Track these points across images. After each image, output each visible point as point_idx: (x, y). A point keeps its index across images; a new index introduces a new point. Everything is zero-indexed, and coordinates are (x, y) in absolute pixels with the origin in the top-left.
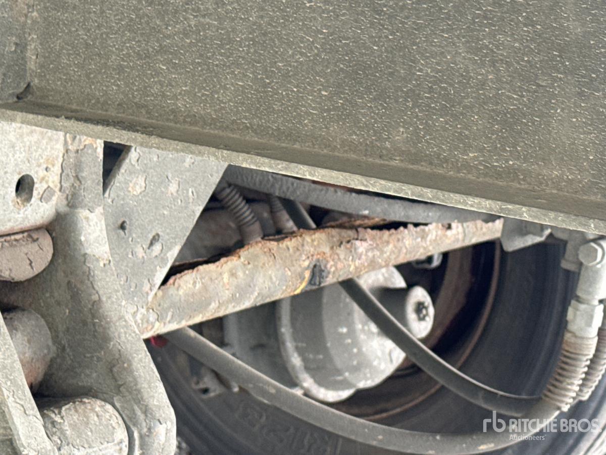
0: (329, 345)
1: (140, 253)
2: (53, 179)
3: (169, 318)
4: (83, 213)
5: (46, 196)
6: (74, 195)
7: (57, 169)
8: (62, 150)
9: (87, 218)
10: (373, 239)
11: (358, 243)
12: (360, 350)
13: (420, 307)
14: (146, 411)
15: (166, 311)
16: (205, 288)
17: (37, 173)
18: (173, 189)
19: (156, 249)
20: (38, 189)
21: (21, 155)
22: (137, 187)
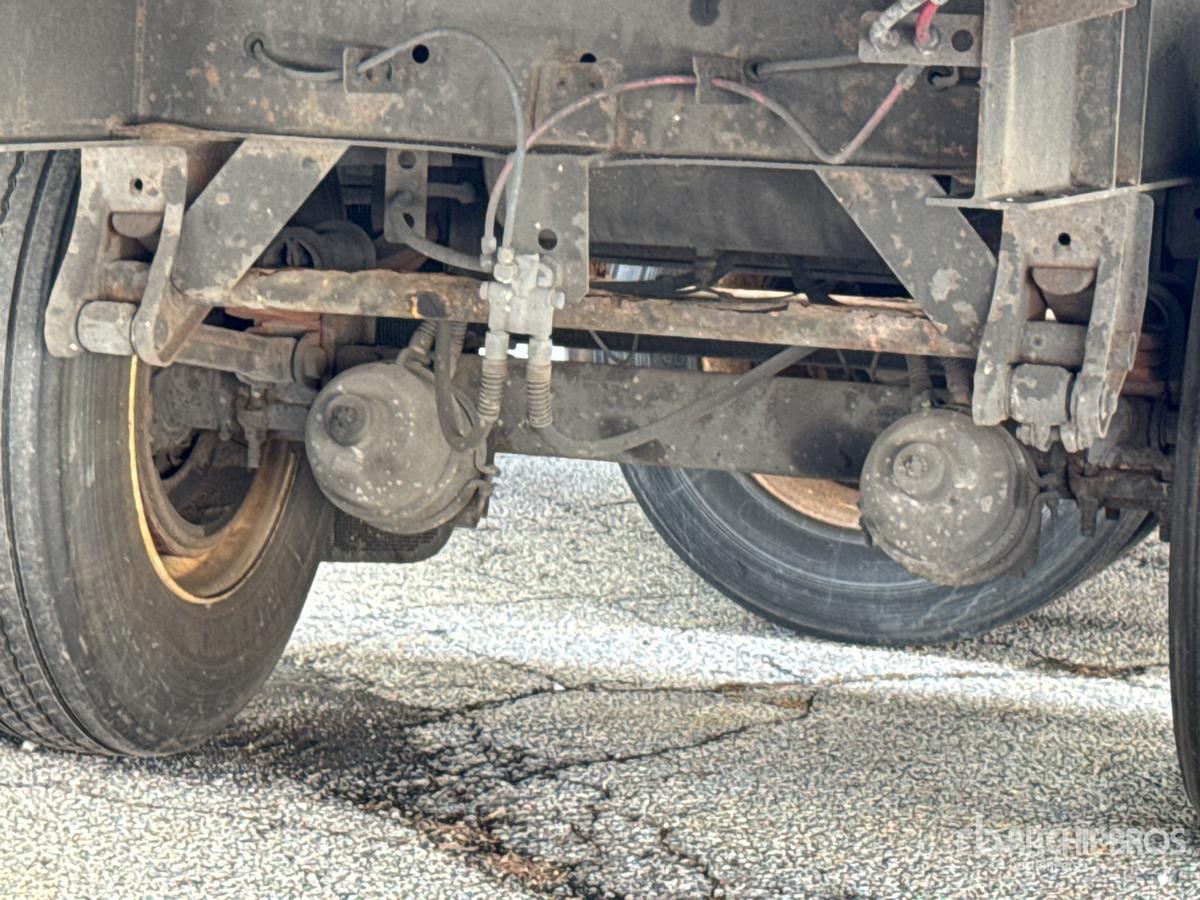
1: (228, 243)
2: (158, 183)
7: (160, 177)
8: (163, 168)
17: (144, 179)
18: (254, 206)
19: (243, 243)
20: (146, 187)
21: (132, 166)
22: (222, 200)
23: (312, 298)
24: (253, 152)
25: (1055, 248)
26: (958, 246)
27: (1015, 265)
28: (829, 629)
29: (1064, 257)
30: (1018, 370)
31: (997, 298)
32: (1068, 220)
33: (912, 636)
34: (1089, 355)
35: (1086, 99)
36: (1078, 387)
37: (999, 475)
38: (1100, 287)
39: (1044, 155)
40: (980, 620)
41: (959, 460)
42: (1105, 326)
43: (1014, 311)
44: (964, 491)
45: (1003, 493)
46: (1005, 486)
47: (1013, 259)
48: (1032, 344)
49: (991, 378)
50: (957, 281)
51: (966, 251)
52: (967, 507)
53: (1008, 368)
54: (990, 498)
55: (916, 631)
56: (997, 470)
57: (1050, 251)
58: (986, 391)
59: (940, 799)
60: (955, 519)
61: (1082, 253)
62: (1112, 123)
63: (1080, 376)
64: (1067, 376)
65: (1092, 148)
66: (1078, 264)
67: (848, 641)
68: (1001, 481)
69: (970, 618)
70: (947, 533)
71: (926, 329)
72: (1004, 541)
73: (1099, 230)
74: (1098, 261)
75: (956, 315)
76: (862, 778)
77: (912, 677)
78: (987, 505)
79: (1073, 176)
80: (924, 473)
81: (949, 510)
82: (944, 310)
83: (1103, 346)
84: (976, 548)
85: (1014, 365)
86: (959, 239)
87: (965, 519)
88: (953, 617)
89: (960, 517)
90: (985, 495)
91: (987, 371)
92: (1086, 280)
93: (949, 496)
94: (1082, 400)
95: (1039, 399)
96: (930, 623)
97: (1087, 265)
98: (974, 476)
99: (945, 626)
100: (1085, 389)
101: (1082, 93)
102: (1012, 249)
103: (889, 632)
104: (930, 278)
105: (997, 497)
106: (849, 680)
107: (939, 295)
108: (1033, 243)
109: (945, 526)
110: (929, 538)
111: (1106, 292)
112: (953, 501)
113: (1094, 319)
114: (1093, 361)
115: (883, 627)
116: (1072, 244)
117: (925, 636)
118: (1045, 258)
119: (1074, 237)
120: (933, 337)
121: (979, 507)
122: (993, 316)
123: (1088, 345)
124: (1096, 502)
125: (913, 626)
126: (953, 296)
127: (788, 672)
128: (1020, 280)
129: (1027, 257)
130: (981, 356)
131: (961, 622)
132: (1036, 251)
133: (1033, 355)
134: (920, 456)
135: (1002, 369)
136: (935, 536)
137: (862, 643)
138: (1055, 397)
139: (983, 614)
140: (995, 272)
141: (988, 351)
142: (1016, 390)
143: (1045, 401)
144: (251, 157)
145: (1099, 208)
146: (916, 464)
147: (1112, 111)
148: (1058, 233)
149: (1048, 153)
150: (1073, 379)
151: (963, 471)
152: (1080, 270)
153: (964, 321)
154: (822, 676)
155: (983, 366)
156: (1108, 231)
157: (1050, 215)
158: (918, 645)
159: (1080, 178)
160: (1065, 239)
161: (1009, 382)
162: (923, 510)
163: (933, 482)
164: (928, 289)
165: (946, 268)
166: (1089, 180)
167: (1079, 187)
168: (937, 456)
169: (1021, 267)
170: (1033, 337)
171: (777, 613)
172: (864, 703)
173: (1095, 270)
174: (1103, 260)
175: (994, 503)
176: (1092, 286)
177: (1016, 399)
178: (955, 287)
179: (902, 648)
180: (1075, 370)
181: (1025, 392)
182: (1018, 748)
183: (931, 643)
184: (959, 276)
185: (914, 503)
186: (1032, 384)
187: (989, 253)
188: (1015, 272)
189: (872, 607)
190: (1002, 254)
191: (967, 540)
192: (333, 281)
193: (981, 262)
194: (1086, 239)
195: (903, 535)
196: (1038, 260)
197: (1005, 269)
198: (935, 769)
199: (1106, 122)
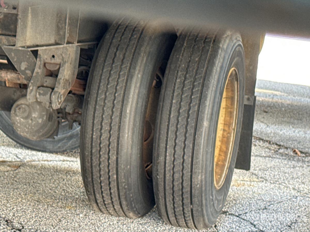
25: (51, 58)
26: (27, 56)
27: (40, 62)
28: (35, 148)
29: (53, 61)
30: (39, 88)
31: (36, 70)
32: (54, 52)
33: (55, 150)
34: (56, 86)
35: (59, 22)
36: (53, 94)
37: (44, 113)
38: (61, 69)
39: (44, 36)
40: (72, 147)
41: (34, 109)
42: (61, 79)
43: (40, 74)
44: (34, 117)
45: (45, 118)
46: (45, 116)
47: (40, 61)
48: (45, 82)
49: (32, 90)
50: (27, 65)
51: (29, 58)
52: (35, 121)
53: (37, 88)
54: (41, 119)
55: (57, 149)
56: (44, 112)
57: (50, 59)
58: (30, 93)
59: (37, 193)
60: (32, 124)
61: (57, 60)
62: (65, 28)
63: (54, 90)
64: (51, 90)
65: (60, 34)
66: (57, 63)
67: (39, 151)
68: (44, 115)
69: (69, 146)
70: (30, 127)
71: (19, 77)
72: (46, 130)
73: (61, 55)
74: (61, 62)
75: (27, 74)
76: (20, 187)
77: (51, 161)
78: (40, 121)
79: (55, 41)
80: (23, 112)
81: (30, 122)
82: (24, 72)
83: (60, 84)
84: (38, 131)
85: (39, 87)
86: (28, 55)
87: (34, 124)
88: (65, 146)
89: (33, 124)
90: (40, 118)
91: (31, 88)
92: (58, 67)
93: (31, 118)
94: (53, 97)
95: (43, 96)
96: (59, 147)
97: (59, 63)
98: (37, 113)
99: (63, 148)
100: (54, 94)
101: (58, 20)
102: (40, 58)
103: (49, 149)
104: (21, 64)
105: (43, 119)
106: (34, 161)
107: (23, 68)
108: (46, 57)
109: (29, 126)
110: (25, 128)
111: (62, 70)
112: (31, 120)
113: (59, 77)
114: (57, 87)
115: (48, 148)
116: (55, 58)
117: (58, 150)
118: (49, 61)
119: (55, 56)
120: (21, 79)
121: (38, 121)
122: (34, 74)
123: (57, 83)
124: (72, 121)
125: (55, 148)
126: (26, 69)
127: (19, 158)
128: (42, 66)
129: (44, 60)
130: (30, 84)
131: (67, 147)
132: (46, 59)
133: (45, 85)
134: (22, 108)
135: (35, 88)
136: (26, 128)
137: (43, 151)
138: (47, 96)
139: (73, 146)
140: (36, 63)
141: (32, 83)
142: (38, 94)
143: (44, 96)
145: (62, 49)
146: (21, 110)
147: (65, 25)
148: (52, 55)
149: (45, 35)
150: (52, 91)
151: (34, 112)
152: (57, 64)
153: (28, 75)
154: (28, 159)
155: (30, 87)
156: (63, 55)
157: (50, 50)
158: (56, 153)
159: (57, 41)
160: (53, 56)
161: (36, 91)
162: (24, 121)
163: (26, 114)
164: (20, 67)
165: (24, 62)
166: (60, 42)
167: (57, 44)
168: (27, 108)
169: (42, 62)
170: (45, 80)
171: (22, 143)
172: (33, 167)
173: (60, 64)
174: (62, 62)
175: (42, 120)
176: (59, 68)
177: (38, 96)
178: (26, 67)
179: (53, 153)
180: (53, 89)
181: (40, 94)
182: (65, 180)
183: (60, 152)
184: (27, 64)
185: (22, 119)
186: (42, 92)
187: (35, 59)
188: (41, 64)
189: (45, 143)
190: (38, 59)
191: (35, 129)
193: (33, 61)
194: (59, 57)
195: (20, 127)
196: (46, 61)
197: (38, 63)
198: (40, 185)
199: (64, 28)
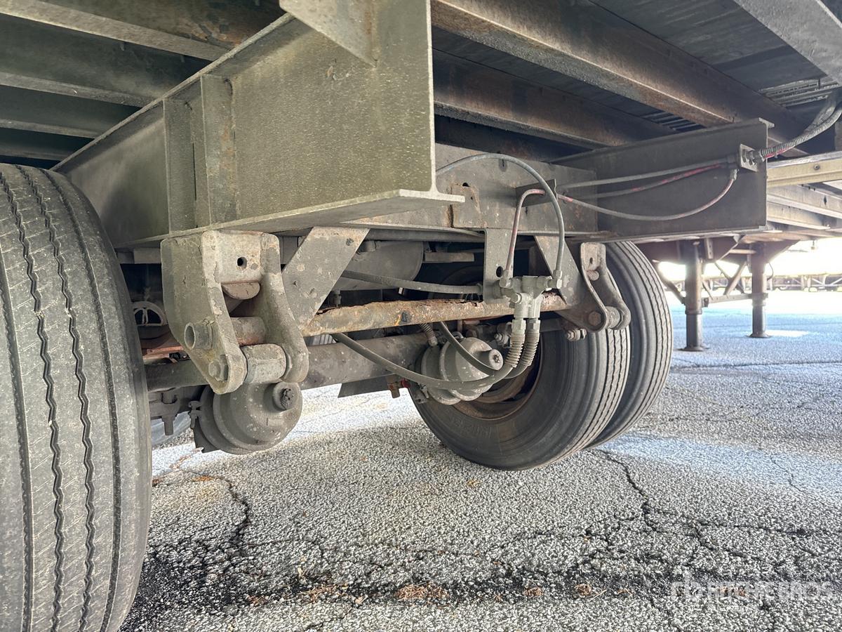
0: (459, 374)
1: (306, 296)
2: (257, 260)
3: (327, 326)
4: (271, 275)
5: (254, 267)
6: (267, 267)
7: (258, 256)
8: (260, 250)
9: (273, 277)
10: (434, 305)
11: (426, 306)
12: (472, 375)
13: (495, 357)
14: (294, 348)
15: (325, 323)
16: (345, 316)
17: (247, 257)
18: (320, 271)
19: (315, 295)
20: (249, 264)
21: (238, 249)
22: (301, 268)
23: (350, 323)
24: (317, 237)
26: (570, 265)
29: (591, 267)
50: (569, 279)
57: (588, 265)
61: (595, 265)
73: (599, 256)
75: (569, 293)
86: (570, 262)
107: (565, 285)
116: (593, 262)
119: (593, 259)
126: (568, 285)
144: (316, 239)
165: (567, 274)
178: (568, 282)
184: (570, 277)
187: (577, 267)
192: (359, 312)
193: (575, 271)
196: (587, 269)
